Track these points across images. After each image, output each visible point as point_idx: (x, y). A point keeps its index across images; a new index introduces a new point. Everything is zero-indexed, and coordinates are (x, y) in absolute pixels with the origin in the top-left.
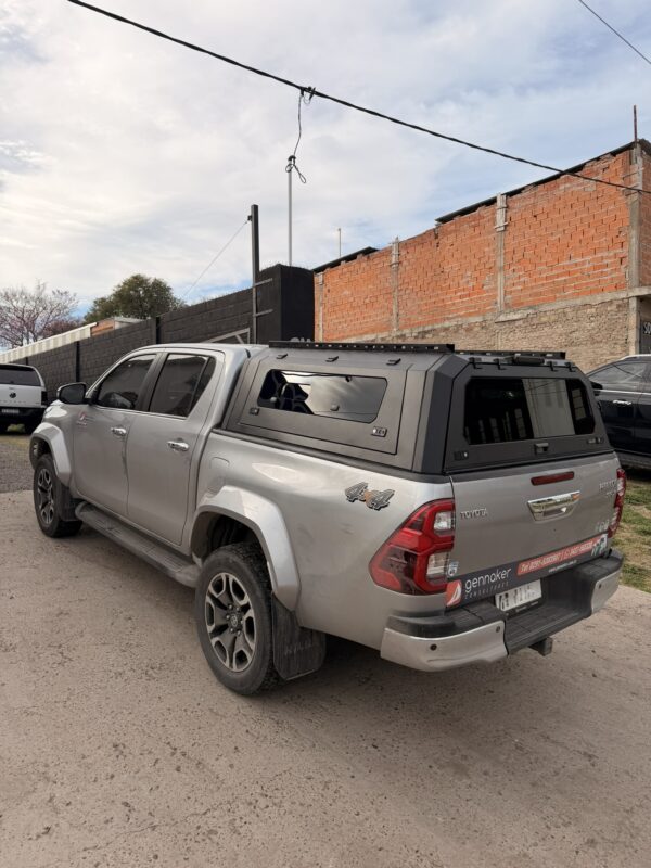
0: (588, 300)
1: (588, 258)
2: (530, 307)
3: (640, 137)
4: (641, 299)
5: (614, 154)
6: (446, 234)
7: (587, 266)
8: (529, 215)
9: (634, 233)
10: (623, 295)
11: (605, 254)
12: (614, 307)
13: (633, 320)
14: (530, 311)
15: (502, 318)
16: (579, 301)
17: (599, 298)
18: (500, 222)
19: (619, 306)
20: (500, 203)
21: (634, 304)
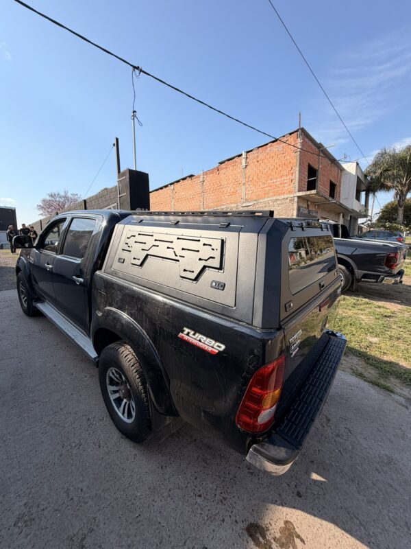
0: (278, 198)
1: (278, 180)
2: (255, 200)
3: (301, 127)
4: (299, 197)
5: (290, 134)
6: (223, 169)
7: (278, 183)
8: (255, 161)
9: (297, 169)
10: (292, 196)
11: (285, 178)
12: (288, 201)
13: (295, 206)
14: (255, 202)
15: (244, 205)
16: (274, 198)
17: (282, 197)
18: (244, 164)
19: (290, 200)
20: (244, 156)
21: (296, 199)
